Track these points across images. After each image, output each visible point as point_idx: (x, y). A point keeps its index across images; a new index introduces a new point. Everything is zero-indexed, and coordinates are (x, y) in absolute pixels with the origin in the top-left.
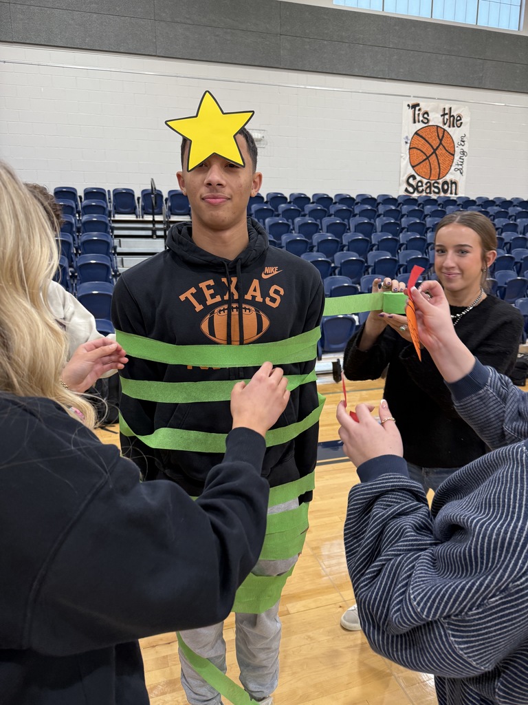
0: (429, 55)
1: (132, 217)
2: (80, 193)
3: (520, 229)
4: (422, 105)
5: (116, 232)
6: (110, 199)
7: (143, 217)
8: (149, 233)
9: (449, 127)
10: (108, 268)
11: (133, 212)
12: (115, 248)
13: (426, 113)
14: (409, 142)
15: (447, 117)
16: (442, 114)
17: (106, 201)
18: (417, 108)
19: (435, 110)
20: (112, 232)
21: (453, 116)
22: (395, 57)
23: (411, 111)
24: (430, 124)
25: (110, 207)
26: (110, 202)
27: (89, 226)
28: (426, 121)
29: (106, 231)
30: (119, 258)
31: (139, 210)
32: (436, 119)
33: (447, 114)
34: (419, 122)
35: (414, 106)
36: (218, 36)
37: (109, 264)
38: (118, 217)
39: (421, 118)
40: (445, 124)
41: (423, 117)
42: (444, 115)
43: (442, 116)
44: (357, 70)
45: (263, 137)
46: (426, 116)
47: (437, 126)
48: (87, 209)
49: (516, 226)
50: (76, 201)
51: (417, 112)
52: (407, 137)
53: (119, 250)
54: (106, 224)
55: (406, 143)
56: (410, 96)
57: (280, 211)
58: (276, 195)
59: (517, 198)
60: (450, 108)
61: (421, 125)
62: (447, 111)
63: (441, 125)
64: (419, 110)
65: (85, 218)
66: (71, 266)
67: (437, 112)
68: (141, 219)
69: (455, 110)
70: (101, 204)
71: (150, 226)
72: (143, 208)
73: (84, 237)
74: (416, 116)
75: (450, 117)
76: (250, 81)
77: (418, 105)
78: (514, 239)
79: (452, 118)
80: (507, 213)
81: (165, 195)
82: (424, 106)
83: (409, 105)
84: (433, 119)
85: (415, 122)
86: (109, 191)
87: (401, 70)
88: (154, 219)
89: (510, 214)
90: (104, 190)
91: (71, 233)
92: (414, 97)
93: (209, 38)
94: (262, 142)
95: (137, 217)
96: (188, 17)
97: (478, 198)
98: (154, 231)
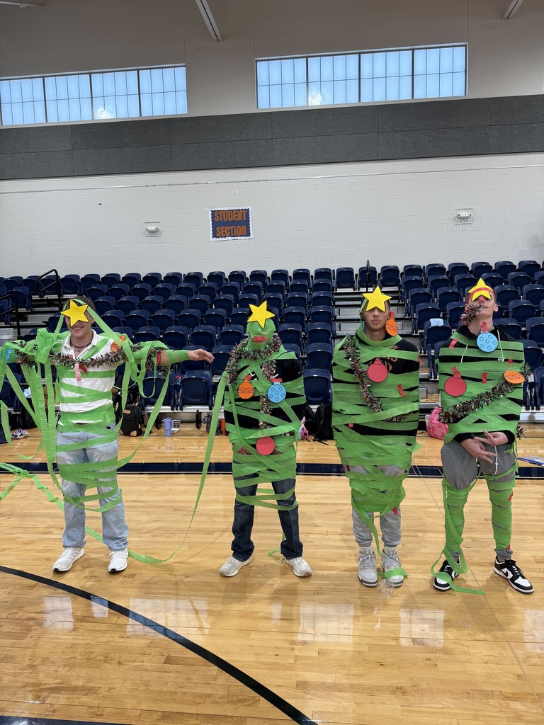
1: (351, 290)
2: (312, 273)
5: (337, 303)
6: (334, 276)
7: (359, 290)
10: (329, 332)
11: (351, 286)
12: (335, 317)
17: (331, 280)
20: (334, 303)
25: (334, 284)
26: (334, 279)
27: (317, 301)
29: (330, 304)
30: (337, 324)
31: (356, 284)
36: (431, 136)
37: (330, 330)
38: (339, 290)
48: (317, 287)
50: (308, 279)
53: (338, 317)
54: (330, 298)
65: (315, 294)
66: (303, 331)
70: (327, 283)
72: (360, 282)
73: (313, 310)
81: (379, 271)
86: (334, 270)
90: (330, 270)
91: (304, 306)
93: (423, 139)
94: (469, 219)
95: (354, 290)
96: (405, 125)
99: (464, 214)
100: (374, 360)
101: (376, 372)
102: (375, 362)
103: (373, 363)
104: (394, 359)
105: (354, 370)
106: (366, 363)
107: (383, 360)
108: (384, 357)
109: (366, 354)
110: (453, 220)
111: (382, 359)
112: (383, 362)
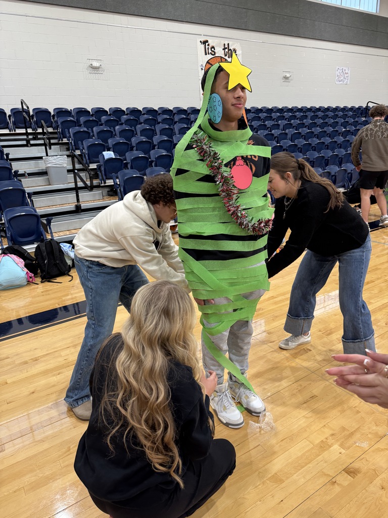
0: (211, 4)
1: (6, 131)
3: (281, 127)
4: (210, 42)
7: (15, 131)
8: (24, 142)
9: (229, 58)
11: (7, 127)
13: (213, 47)
14: (204, 68)
15: (227, 50)
16: (223, 48)
18: (207, 44)
19: (219, 45)
21: (230, 50)
22: (188, 5)
23: (203, 46)
24: (216, 55)
28: (213, 53)
31: (11, 125)
32: (220, 52)
33: (226, 48)
34: (209, 54)
35: (205, 42)
39: (210, 51)
40: (226, 56)
41: (211, 50)
42: (224, 49)
43: (223, 49)
44: (163, 14)
45: (101, 65)
46: (213, 49)
47: (221, 57)
49: (278, 125)
51: (207, 47)
52: (202, 65)
55: (202, 69)
56: (201, 35)
57: (123, 121)
58: (117, 109)
59: (275, 107)
60: (228, 44)
61: (211, 56)
62: (226, 46)
63: (223, 56)
64: (208, 45)
67: (220, 47)
68: (14, 132)
69: (232, 45)
71: (25, 137)
72: (15, 124)
74: (207, 49)
75: (229, 50)
76: (86, 21)
77: (207, 41)
78: (280, 134)
79: (230, 51)
80: (272, 117)
82: (212, 42)
83: (201, 42)
84: (218, 52)
85: (206, 54)
87: (194, 16)
88: (27, 132)
89: (273, 118)
92: (204, 35)
94: (100, 69)
95: (10, 131)
97: (251, 108)
98: (28, 141)
99: (96, 64)
100: (235, 160)
101: (240, 175)
102: (237, 163)
103: (234, 164)
104: (255, 157)
105: (215, 176)
106: (226, 165)
107: (246, 159)
108: (245, 155)
109: (225, 153)
110: (87, 69)
111: (242, 157)
112: (245, 161)
